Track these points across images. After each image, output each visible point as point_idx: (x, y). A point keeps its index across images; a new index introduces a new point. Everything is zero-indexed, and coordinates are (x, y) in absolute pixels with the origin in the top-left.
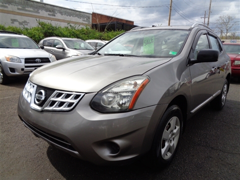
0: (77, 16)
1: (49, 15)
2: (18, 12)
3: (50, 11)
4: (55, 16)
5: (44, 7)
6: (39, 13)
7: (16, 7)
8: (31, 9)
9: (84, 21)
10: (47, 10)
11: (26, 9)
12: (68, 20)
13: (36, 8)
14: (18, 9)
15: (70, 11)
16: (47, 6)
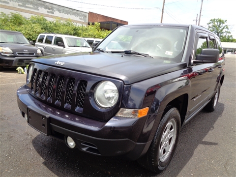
0: (74, 14)
1: (48, 12)
2: (18, 9)
3: (49, 9)
4: (53, 13)
5: (43, 5)
6: (39, 10)
7: (17, 4)
8: (31, 6)
9: (81, 19)
10: (46, 8)
11: (27, 5)
12: (65, 17)
13: (36, 5)
14: (19, 5)
15: (68, 9)
16: (46, 4)
